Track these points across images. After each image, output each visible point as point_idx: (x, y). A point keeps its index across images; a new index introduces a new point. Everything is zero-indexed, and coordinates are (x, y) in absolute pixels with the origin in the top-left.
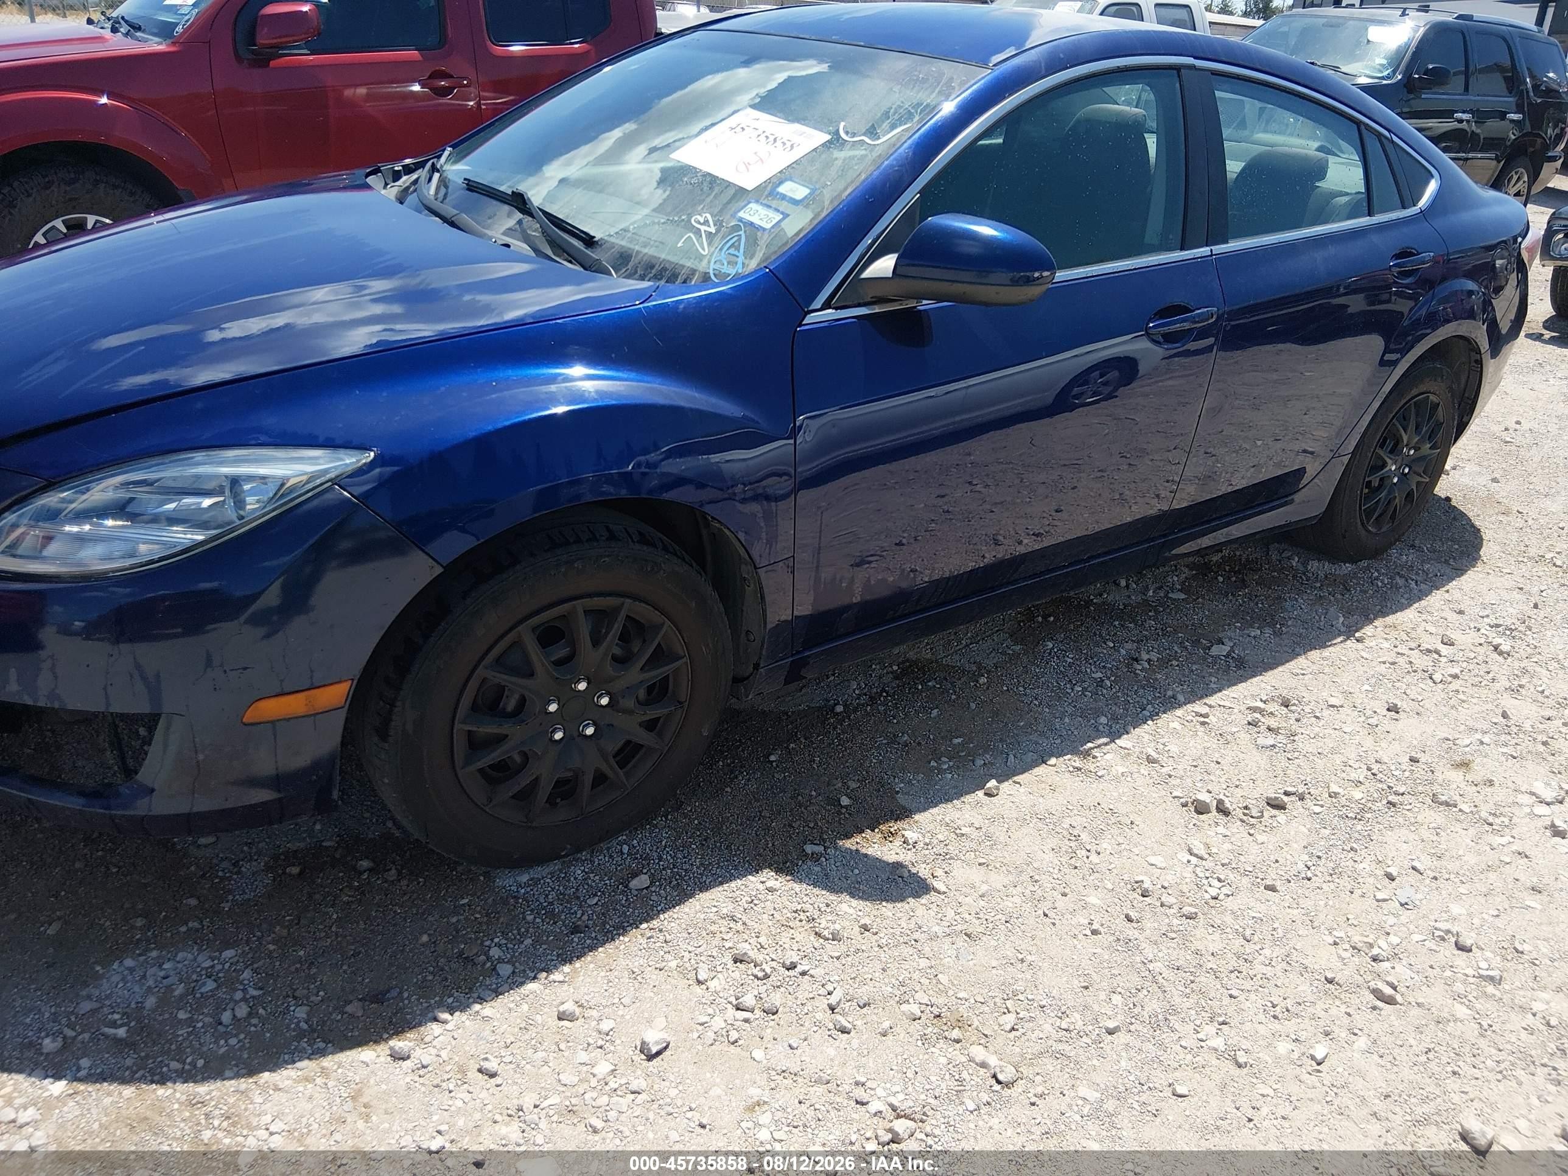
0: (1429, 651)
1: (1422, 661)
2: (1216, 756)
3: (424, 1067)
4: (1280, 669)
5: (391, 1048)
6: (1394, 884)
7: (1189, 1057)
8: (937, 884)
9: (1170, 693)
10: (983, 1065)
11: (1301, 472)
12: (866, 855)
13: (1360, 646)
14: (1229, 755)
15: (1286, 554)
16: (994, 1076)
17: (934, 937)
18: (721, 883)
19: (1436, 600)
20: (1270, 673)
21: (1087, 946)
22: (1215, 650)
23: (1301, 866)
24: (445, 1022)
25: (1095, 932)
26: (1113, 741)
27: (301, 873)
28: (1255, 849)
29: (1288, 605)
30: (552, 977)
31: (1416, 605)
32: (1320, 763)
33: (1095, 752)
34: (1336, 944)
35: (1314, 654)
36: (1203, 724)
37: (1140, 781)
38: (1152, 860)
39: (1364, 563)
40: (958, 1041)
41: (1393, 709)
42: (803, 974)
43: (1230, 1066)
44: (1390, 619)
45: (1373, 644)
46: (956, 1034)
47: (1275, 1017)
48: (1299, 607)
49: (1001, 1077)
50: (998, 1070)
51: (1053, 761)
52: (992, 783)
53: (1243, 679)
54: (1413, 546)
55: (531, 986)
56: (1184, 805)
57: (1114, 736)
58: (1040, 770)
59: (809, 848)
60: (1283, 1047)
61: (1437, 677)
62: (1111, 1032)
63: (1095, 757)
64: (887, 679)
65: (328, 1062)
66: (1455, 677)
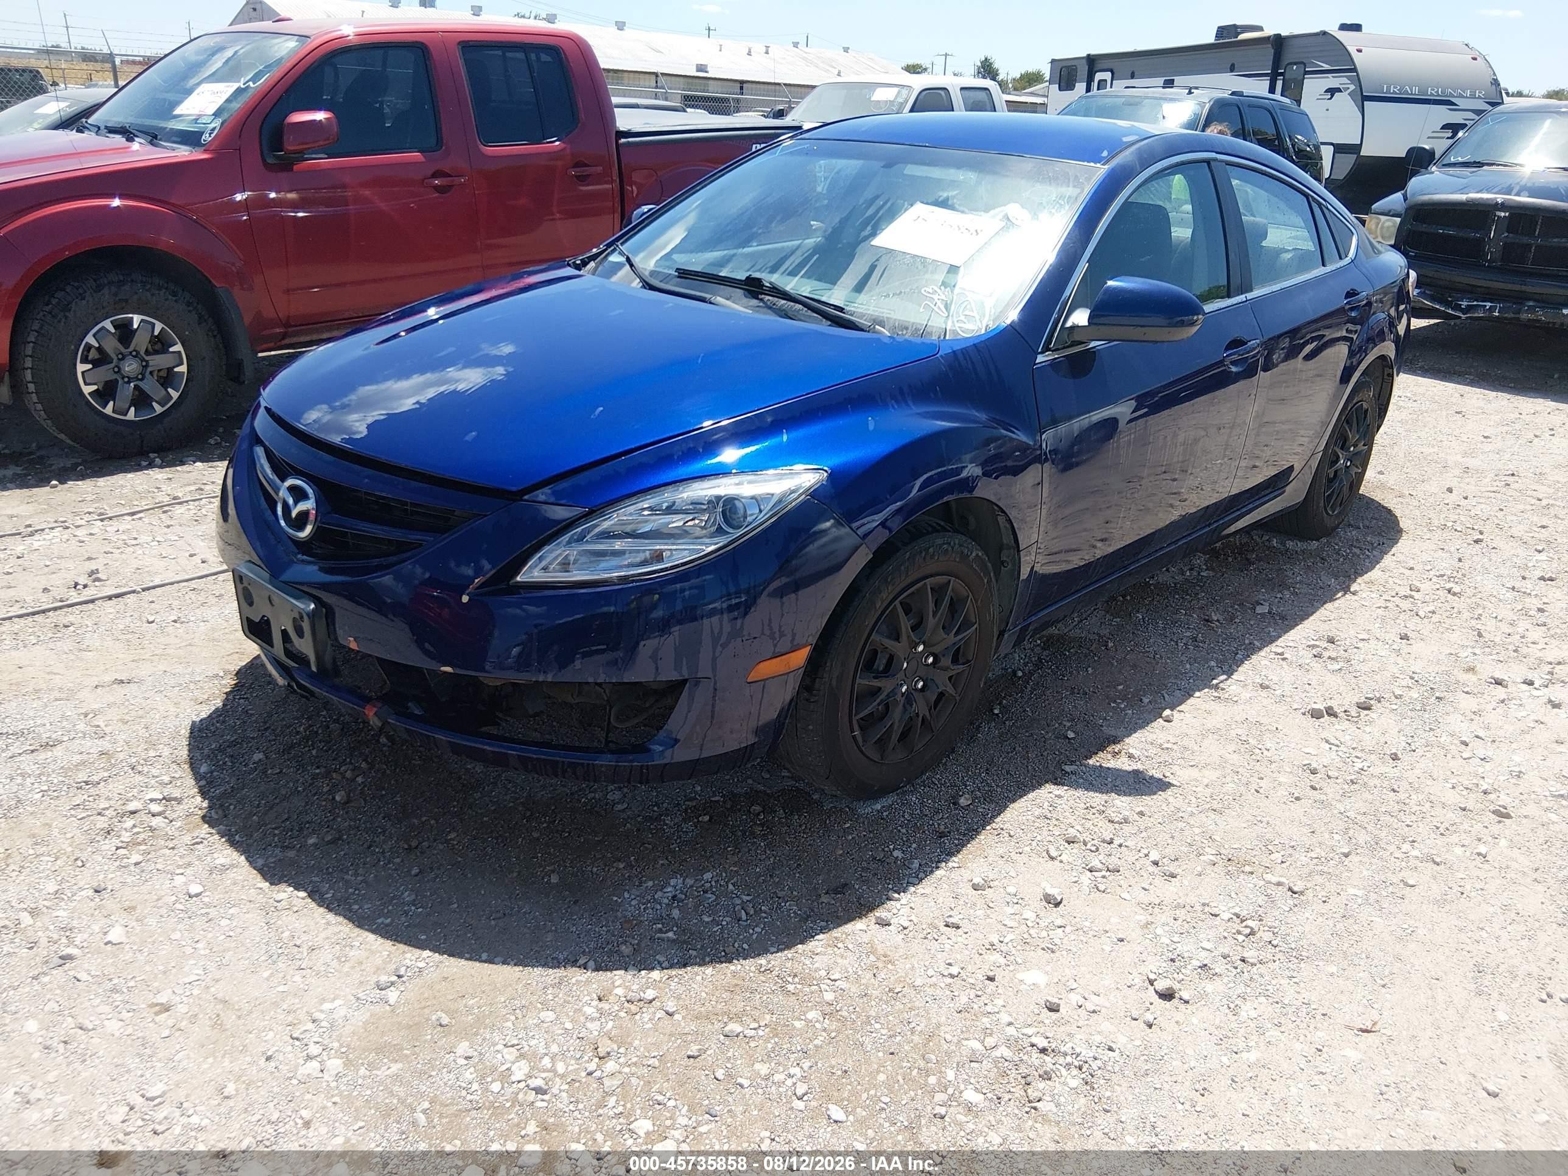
0: (1406, 597)
1: (1406, 605)
2: (1306, 681)
3: (905, 928)
4: (1312, 618)
5: (877, 918)
6: (1469, 748)
7: (1403, 864)
8: (1175, 782)
9: (1247, 642)
10: (1279, 884)
11: (1291, 468)
12: (1108, 768)
13: (1356, 597)
14: (1314, 678)
15: (1266, 538)
16: (1290, 889)
17: (1192, 814)
18: (1021, 797)
19: (1387, 560)
20: (1306, 622)
21: (1297, 809)
22: (1259, 610)
23: (1404, 744)
24: (898, 900)
25: (1298, 799)
26: (1229, 677)
27: (710, 820)
28: (1367, 737)
29: (1290, 574)
30: (950, 864)
31: (1378, 566)
32: (1377, 677)
33: (1221, 685)
34: (1454, 788)
35: (1328, 606)
36: (1284, 659)
37: (1265, 702)
38: (1307, 751)
39: (1324, 540)
40: (1252, 873)
41: (1404, 637)
42: (1120, 846)
43: (1430, 865)
44: (1367, 577)
45: (1364, 595)
46: (1248, 869)
47: (1442, 834)
48: (1296, 574)
49: (1296, 889)
50: (1292, 885)
51: (1197, 694)
52: (1167, 712)
53: (1292, 627)
54: (1350, 525)
55: (939, 873)
56: (1304, 714)
57: (1230, 673)
58: (1191, 701)
59: (1068, 768)
60: (1459, 851)
61: (1422, 614)
62: (1346, 855)
63: (1223, 689)
64: (1038, 650)
65: (837, 933)
66: (1434, 612)
